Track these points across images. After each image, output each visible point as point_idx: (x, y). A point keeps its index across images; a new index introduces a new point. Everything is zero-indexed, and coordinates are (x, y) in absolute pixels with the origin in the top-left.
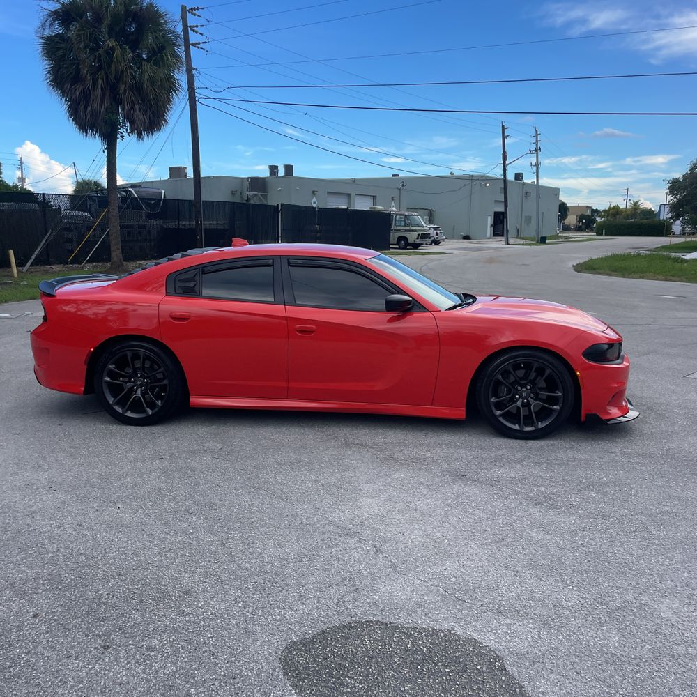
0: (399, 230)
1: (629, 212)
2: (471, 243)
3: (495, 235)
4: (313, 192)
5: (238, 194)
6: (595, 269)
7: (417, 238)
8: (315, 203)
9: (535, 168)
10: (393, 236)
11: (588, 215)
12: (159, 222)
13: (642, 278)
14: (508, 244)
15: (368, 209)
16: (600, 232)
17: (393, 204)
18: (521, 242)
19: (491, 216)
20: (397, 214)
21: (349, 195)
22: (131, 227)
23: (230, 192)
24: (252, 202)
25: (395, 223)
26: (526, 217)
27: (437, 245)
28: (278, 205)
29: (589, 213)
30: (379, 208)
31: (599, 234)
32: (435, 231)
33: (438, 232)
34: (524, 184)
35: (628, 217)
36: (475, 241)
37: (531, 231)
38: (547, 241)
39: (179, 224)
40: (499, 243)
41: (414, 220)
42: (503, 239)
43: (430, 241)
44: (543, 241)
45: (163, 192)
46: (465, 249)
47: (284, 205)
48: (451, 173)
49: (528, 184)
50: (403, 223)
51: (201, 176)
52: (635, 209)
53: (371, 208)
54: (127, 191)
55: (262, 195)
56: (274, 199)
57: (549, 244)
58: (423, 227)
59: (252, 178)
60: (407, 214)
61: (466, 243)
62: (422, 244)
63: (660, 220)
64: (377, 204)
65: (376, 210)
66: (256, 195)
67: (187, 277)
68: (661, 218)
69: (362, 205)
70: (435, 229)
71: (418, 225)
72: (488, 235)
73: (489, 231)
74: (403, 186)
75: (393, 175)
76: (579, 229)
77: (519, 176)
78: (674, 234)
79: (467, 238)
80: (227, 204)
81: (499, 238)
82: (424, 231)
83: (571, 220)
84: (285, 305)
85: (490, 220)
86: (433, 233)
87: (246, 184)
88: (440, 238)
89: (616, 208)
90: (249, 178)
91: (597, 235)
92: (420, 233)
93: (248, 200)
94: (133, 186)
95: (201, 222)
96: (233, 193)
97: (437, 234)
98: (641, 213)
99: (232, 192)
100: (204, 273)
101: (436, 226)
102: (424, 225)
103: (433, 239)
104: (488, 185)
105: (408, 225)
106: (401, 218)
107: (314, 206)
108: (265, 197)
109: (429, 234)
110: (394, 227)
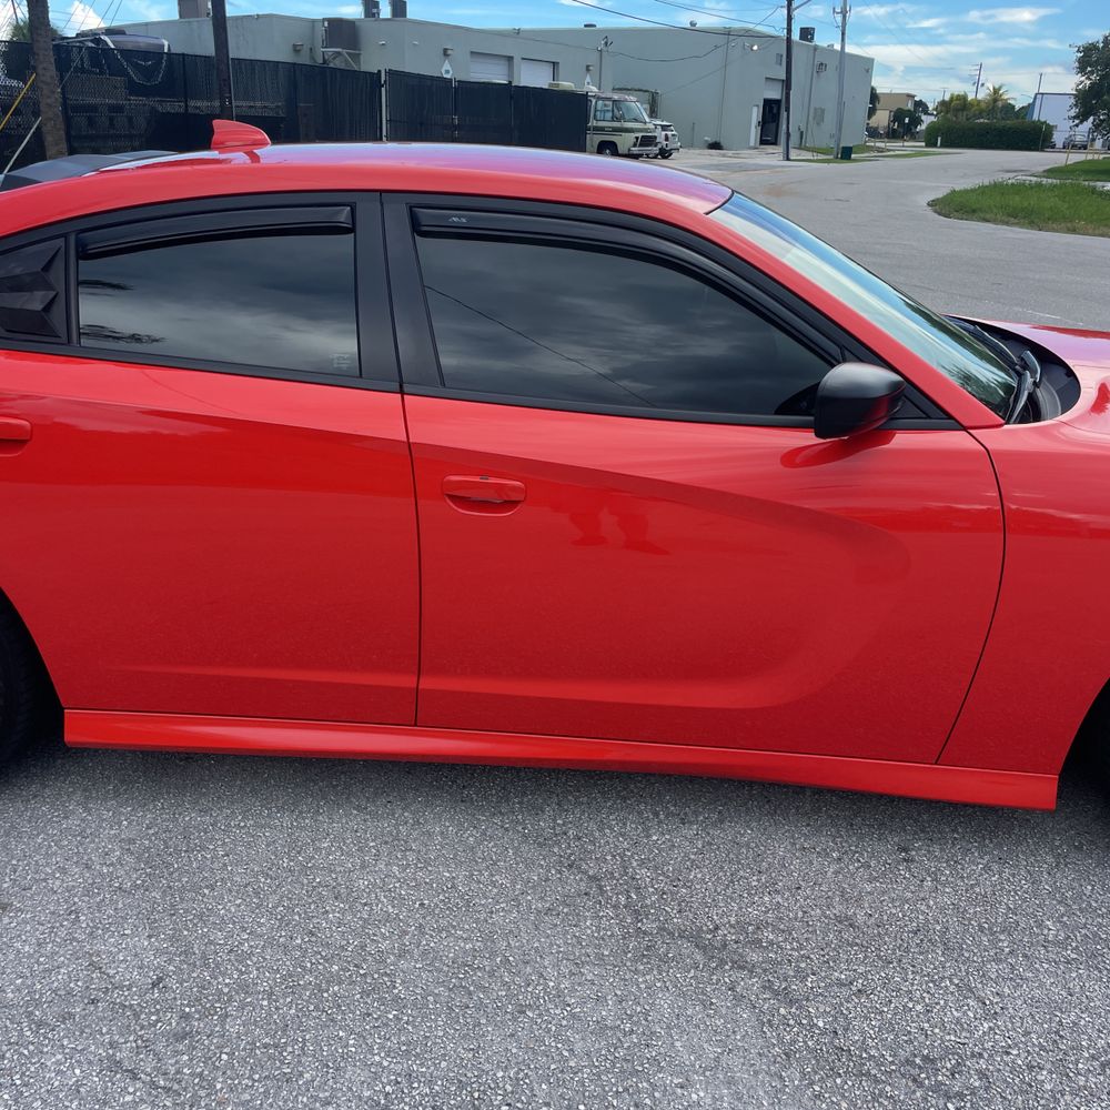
0: (602, 129)
1: (983, 105)
2: (724, 156)
3: (763, 142)
4: (445, 50)
5: (306, 50)
6: (974, 211)
7: (635, 145)
8: (447, 70)
9: (839, 18)
10: (591, 139)
11: (909, 111)
12: (152, 102)
13: (1073, 231)
14: (788, 159)
15: (546, 87)
16: (933, 140)
17: (588, 79)
18: (809, 155)
19: (757, 106)
20: (599, 98)
21: (510, 59)
22: (93, 108)
23: (291, 47)
24: (331, 65)
25: (595, 115)
26: (815, 109)
27: (666, 158)
28: (379, 71)
29: (910, 106)
30: (566, 85)
31: (931, 143)
32: (664, 133)
33: (669, 133)
34: (816, 48)
35: (980, 115)
36: (730, 153)
37: (823, 136)
38: (853, 156)
39: (187, 106)
40: (771, 157)
41: (629, 109)
42: (779, 149)
43: (656, 150)
44: (846, 154)
45: (166, 43)
46: (717, 167)
47: (391, 73)
48: (691, 23)
49: (823, 48)
50: (609, 115)
51: (228, 15)
52: (995, 100)
53: (550, 85)
54: (98, 41)
55: (349, 54)
56: (374, 61)
57: (855, 160)
58: (645, 123)
59: (331, 21)
60: (616, 97)
61: (714, 157)
62: (641, 156)
63: (1034, 122)
64: (561, 77)
65: (560, 88)
66: (339, 53)
67: (18, 271)
68: (1035, 117)
69: (533, 77)
70: (664, 128)
71: (636, 120)
72: (752, 144)
73: (754, 134)
74: (606, 43)
75: (586, 26)
76: (892, 135)
77: (807, 34)
78: (1053, 147)
79: (715, 146)
80: (280, 65)
81: (770, 149)
82: (646, 130)
83: (882, 118)
84: (402, 393)
85: (756, 115)
86: (660, 135)
87: (321, 31)
88: (674, 146)
89: (962, 98)
90: (324, 20)
91: (927, 146)
92: (640, 135)
93: (325, 61)
94: (110, 32)
95: (231, 103)
96: (296, 49)
97: (667, 138)
98: (1003, 106)
99: (295, 46)
100: (84, 254)
101: (664, 123)
102: (647, 120)
103: (659, 146)
104: (755, 48)
105: (618, 120)
106: (605, 105)
107: (448, 76)
108: (356, 57)
109: (655, 137)
110: (592, 123)
